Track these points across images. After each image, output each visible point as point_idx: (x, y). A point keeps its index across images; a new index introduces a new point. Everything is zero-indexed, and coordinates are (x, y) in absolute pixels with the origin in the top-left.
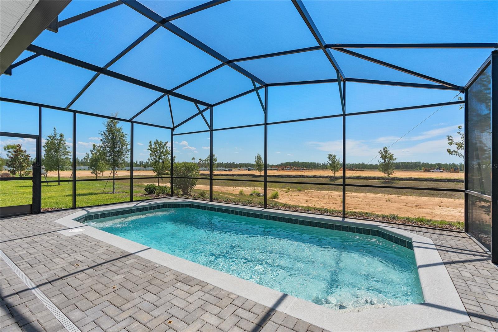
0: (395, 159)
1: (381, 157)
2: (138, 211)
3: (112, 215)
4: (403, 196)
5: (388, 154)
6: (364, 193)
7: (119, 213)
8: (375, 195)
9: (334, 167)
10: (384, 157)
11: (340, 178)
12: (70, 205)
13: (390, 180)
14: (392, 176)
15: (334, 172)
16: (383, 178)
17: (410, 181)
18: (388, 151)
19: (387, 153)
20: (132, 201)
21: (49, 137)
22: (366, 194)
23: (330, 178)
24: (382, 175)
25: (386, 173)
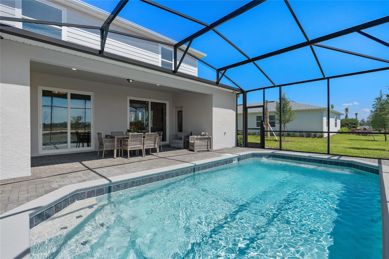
2: (315, 162)
3: (290, 159)
7: (296, 159)
12: (279, 147)
20: (328, 154)
21: (376, 99)
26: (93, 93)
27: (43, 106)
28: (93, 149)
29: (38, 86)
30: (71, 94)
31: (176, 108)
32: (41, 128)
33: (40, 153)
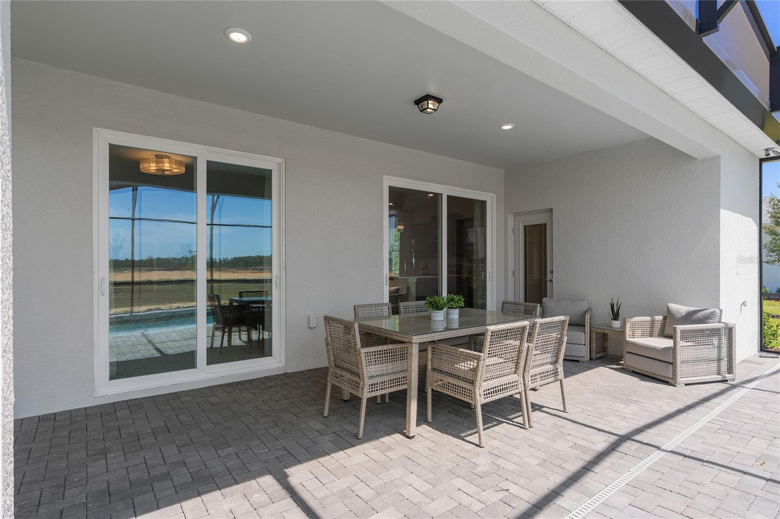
26: (280, 160)
27: (110, 218)
28: (281, 365)
29: (94, 129)
30: (207, 161)
31: (516, 215)
32: (103, 295)
33: (102, 392)
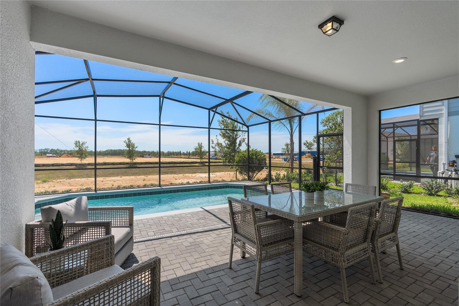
0: (137, 147)
1: (125, 147)
4: (149, 176)
5: (132, 144)
6: (120, 177)
8: (129, 178)
9: (82, 154)
10: (128, 146)
11: (87, 165)
13: (133, 164)
14: (134, 161)
15: (80, 159)
16: (127, 163)
17: (147, 164)
18: (131, 141)
19: (130, 143)
22: (121, 177)
23: (75, 165)
24: (127, 160)
25: (130, 159)
